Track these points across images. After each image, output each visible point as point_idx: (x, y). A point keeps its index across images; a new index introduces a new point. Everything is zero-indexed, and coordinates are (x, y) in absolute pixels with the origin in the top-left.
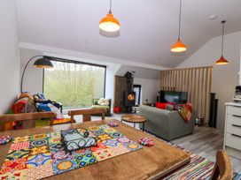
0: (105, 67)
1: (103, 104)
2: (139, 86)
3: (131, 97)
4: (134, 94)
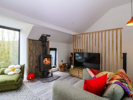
0: (19, 30)
1: (11, 73)
2: (55, 49)
3: (46, 61)
4: (50, 57)
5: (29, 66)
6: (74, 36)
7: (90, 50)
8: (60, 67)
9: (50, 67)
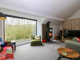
0: (36, 20)
3: (50, 34)
5: (43, 36)
6: (63, 21)
7: (73, 29)
8: (55, 37)
9: (51, 37)
